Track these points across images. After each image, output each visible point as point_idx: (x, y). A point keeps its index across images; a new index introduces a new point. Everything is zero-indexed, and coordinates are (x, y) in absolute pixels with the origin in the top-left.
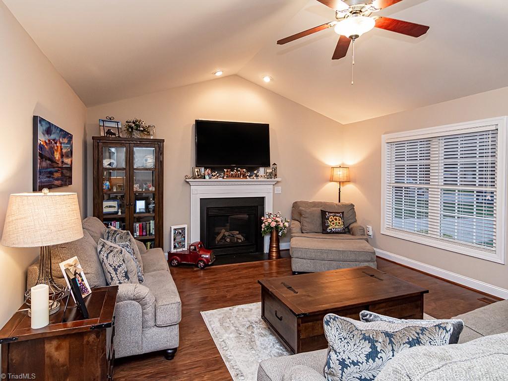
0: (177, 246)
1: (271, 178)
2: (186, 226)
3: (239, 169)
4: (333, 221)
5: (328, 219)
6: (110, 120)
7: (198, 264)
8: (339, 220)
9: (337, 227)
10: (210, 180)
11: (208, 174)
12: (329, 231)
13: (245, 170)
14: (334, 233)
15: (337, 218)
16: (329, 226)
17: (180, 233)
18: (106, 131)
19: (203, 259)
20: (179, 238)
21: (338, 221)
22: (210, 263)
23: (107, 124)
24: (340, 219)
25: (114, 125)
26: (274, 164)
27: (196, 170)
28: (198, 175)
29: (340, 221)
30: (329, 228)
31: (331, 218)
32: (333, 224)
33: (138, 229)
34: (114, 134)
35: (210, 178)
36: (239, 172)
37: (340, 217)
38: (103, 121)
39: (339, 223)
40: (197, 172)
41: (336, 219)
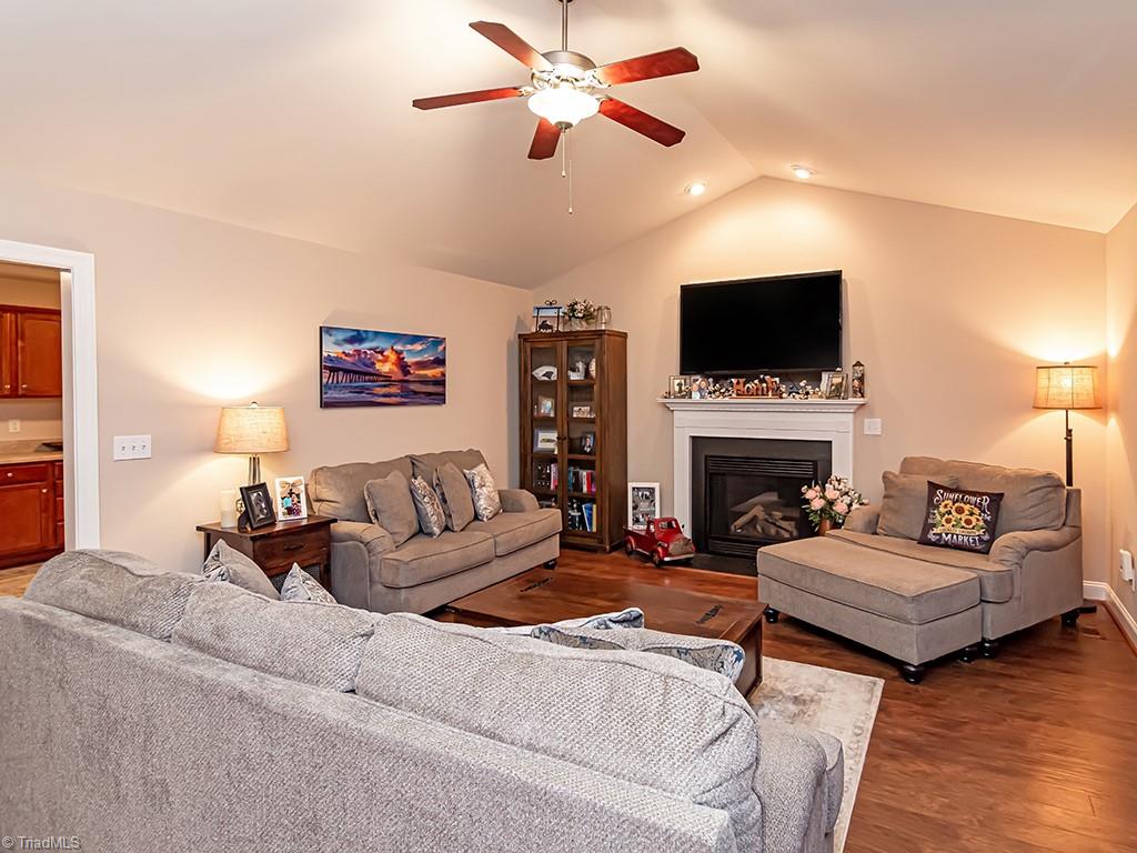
0: (641, 520)
1: (839, 397)
2: (656, 485)
3: (767, 377)
4: (949, 513)
5: (937, 507)
6: (551, 305)
7: (652, 556)
8: (972, 514)
9: (958, 530)
10: (703, 401)
11: (700, 390)
12: (933, 538)
13: (777, 379)
14: (946, 545)
15: (967, 507)
16: (934, 525)
17: (647, 498)
18: (540, 323)
19: (660, 549)
20: (644, 506)
21: (964, 517)
22: (667, 559)
23: (542, 313)
24: (977, 511)
25: (553, 313)
26: (858, 364)
27: (677, 382)
28: (680, 391)
29: (973, 519)
30: (936, 530)
31: (946, 506)
32: (948, 521)
33: (585, 480)
34: (551, 327)
35: (702, 397)
36: (764, 385)
37: (979, 506)
38: (538, 309)
39: (968, 522)
40: (680, 385)
41: (960, 511)
